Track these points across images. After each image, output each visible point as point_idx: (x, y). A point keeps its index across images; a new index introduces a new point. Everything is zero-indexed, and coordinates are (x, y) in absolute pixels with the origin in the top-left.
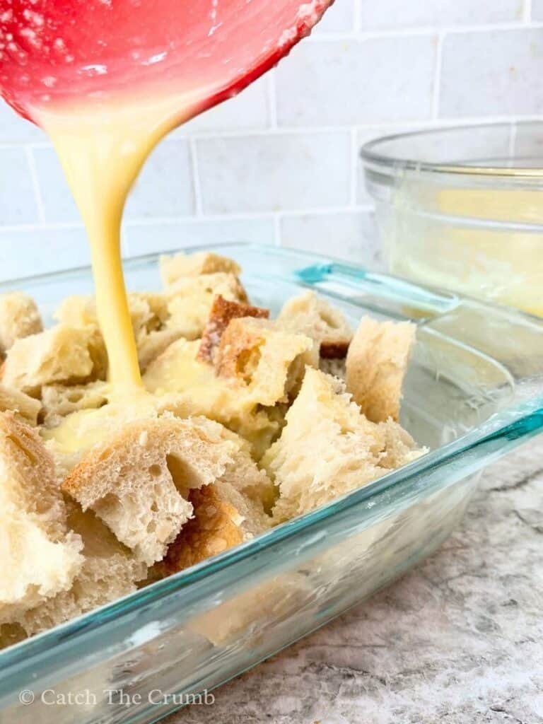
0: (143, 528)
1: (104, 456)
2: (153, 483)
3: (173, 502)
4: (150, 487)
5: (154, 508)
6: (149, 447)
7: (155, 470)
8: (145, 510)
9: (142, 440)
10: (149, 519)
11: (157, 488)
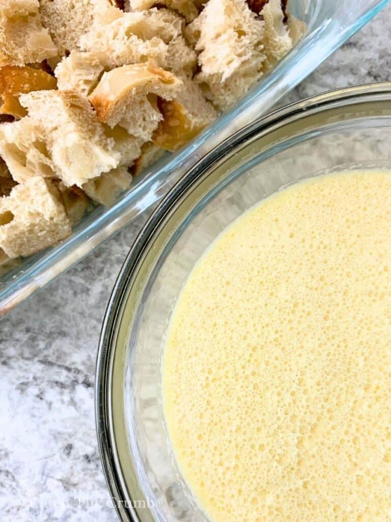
0: (141, 129)
1: (117, 103)
2: (142, 109)
3: (153, 115)
4: (141, 111)
5: (144, 119)
6: (137, 94)
7: (142, 102)
8: (140, 122)
9: (134, 92)
10: (143, 125)
11: (145, 111)
